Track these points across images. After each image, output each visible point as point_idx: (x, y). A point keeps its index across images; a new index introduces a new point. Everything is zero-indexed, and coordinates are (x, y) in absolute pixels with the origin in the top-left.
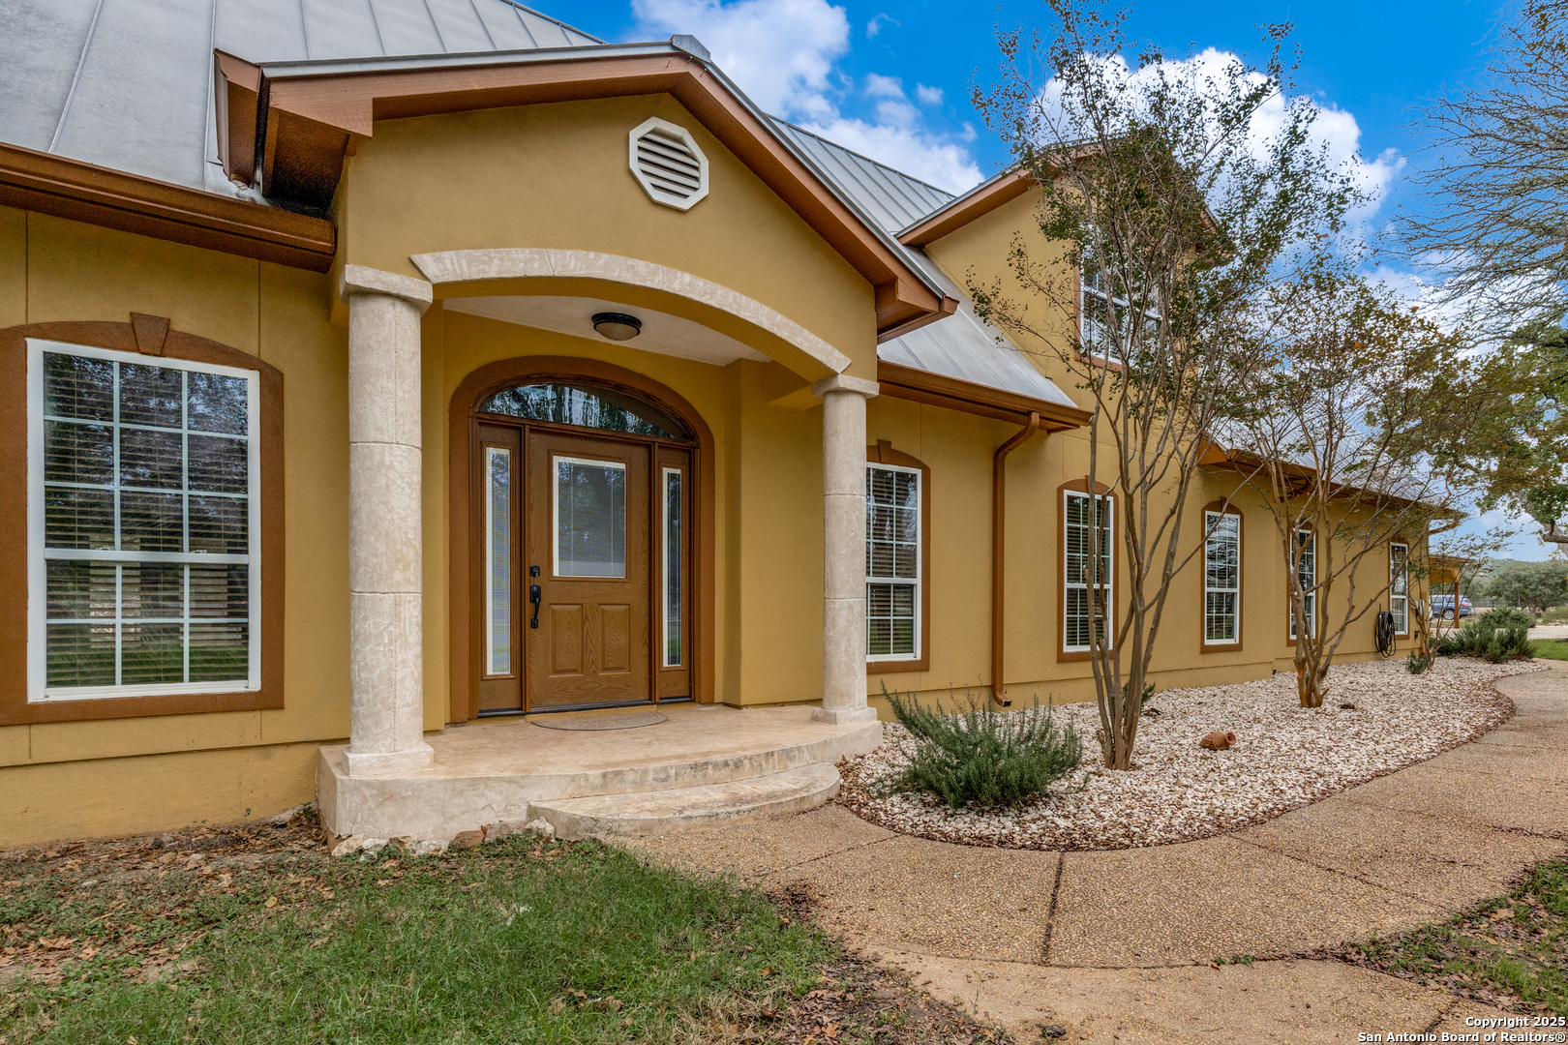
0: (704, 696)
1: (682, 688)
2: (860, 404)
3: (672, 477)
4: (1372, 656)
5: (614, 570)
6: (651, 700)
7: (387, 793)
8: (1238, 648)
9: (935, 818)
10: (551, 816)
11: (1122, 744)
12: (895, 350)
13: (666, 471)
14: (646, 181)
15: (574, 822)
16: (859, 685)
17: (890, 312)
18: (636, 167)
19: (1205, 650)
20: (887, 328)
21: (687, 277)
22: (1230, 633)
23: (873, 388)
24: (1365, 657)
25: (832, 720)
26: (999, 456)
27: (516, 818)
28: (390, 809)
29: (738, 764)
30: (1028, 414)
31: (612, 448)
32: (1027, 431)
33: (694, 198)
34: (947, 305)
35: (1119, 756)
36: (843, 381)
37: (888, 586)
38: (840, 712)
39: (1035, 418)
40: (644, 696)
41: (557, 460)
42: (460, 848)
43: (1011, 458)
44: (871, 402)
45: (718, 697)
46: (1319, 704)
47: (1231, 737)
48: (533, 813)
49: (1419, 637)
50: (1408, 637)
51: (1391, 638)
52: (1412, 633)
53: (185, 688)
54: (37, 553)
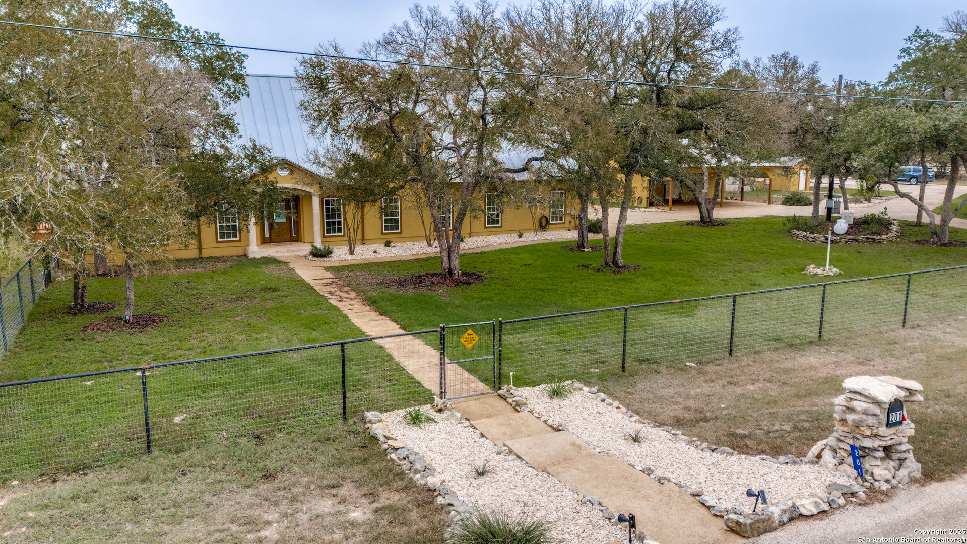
0: (300, 241)
1: (296, 239)
3: (293, 204)
4: (534, 230)
6: (290, 241)
18: (278, 172)
24: (531, 231)
28: (254, 253)
33: (287, 173)
36: (314, 194)
37: (335, 221)
47: (376, 251)
48: (268, 255)
49: (572, 223)
50: (564, 223)
51: (547, 224)
52: (567, 222)
53: (232, 239)
54: (218, 224)
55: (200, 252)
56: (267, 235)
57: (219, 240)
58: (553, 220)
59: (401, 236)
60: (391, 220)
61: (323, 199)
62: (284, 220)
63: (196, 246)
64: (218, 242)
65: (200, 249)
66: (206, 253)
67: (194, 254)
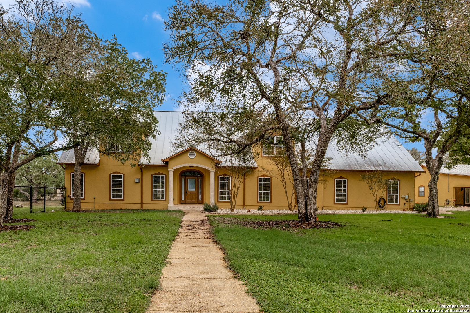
0: (203, 204)
1: (201, 202)
3: (200, 180)
4: (375, 209)
6: (198, 203)
17: (216, 162)
18: (189, 155)
21: (194, 164)
26: (245, 174)
31: (194, 177)
33: (194, 157)
34: (220, 161)
35: (233, 210)
37: (226, 192)
41: (188, 179)
49: (406, 205)
50: (399, 205)
51: (384, 205)
52: (402, 204)
53: (161, 199)
54: (153, 189)
55: (142, 206)
56: (183, 199)
57: (153, 199)
58: (389, 202)
59: (271, 205)
60: (264, 193)
61: (218, 177)
62: (194, 190)
63: (139, 202)
64: (152, 200)
65: (142, 204)
66: (145, 207)
67: (138, 207)
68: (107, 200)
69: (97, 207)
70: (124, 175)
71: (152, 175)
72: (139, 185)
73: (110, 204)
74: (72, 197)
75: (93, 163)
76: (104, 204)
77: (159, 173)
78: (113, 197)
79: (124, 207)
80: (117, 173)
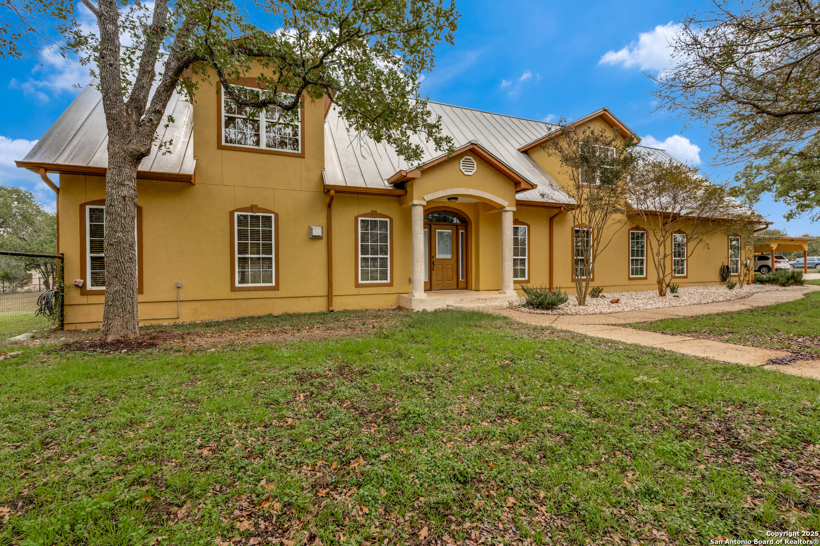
0: (470, 288)
1: (464, 286)
2: (511, 214)
3: (462, 233)
4: (718, 283)
5: (449, 256)
6: (458, 288)
7: (421, 301)
8: (646, 278)
9: (532, 311)
10: (452, 306)
11: (582, 300)
12: (520, 196)
13: (460, 231)
14: (463, 170)
15: (457, 307)
16: (512, 285)
17: (518, 189)
18: (461, 168)
19: (630, 279)
20: (517, 192)
21: (472, 190)
22: (642, 273)
23: (515, 209)
24: (715, 283)
25: (505, 293)
26: (551, 220)
27: (445, 307)
28: (422, 304)
29: (486, 300)
30: (560, 207)
31: (448, 227)
32: (560, 213)
33: (474, 171)
34: (534, 186)
35: (582, 302)
36: (507, 209)
37: (518, 259)
38: (507, 291)
39: (562, 209)
40: (456, 288)
41: (437, 231)
42: (436, 311)
43: (555, 220)
44: (514, 212)
45: (473, 288)
46: (665, 295)
47: (618, 300)
48: (448, 306)
49: (747, 276)
50: (740, 276)
52: (743, 274)
53: (379, 282)
54: (360, 256)
55: (330, 303)
57: (360, 282)
59: (593, 284)
60: (582, 261)
63: (323, 291)
64: (358, 285)
65: (329, 296)
66: (339, 305)
67: (319, 305)
68: (226, 293)
69: (187, 315)
70: (277, 215)
71: (356, 218)
72: (322, 244)
73: (233, 302)
74: (89, 287)
75: (176, 171)
76: (214, 303)
77: (374, 214)
78: (243, 280)
79: (278, 308)
80: (253, 208)
